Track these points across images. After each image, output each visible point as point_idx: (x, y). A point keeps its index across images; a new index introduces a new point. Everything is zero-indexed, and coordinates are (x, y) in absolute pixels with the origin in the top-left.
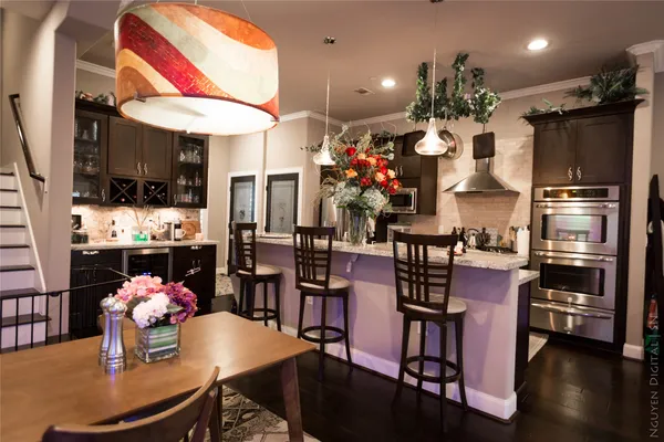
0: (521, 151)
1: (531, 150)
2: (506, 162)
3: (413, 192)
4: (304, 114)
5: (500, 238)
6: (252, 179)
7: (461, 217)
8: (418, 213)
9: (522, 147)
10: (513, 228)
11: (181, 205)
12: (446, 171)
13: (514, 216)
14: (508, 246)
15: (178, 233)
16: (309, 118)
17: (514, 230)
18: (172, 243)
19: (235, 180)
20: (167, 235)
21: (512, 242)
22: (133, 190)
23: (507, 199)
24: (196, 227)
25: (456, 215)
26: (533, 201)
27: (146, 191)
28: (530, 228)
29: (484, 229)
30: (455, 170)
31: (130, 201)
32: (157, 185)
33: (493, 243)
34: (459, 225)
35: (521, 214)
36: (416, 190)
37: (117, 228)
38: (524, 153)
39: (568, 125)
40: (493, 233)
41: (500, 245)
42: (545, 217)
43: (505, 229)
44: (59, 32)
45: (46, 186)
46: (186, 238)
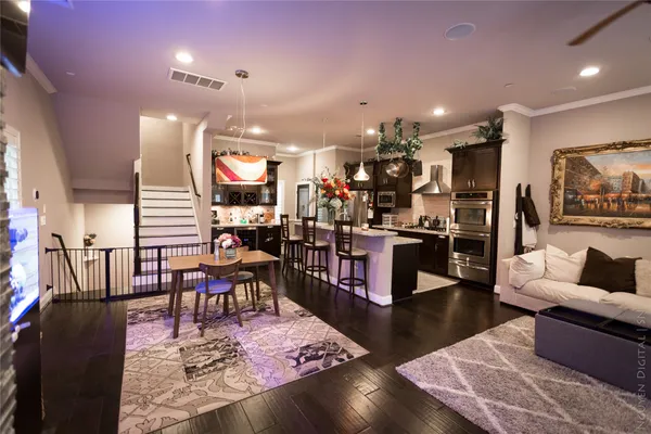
4: (333, 147)
6: (307, 186)
7: (425, 209)
8: (396, 206)
11: (264, 204)
15: (262, 220)
16: (337, 149)
18: (259, 225)
19: (300, 187)
20: (257, 220)
22: (240, 198)
24: (272, 216)
25: (422, 208)
27: (246, 198)
29: (437, 217)
31: (238, 203)
32: (251, 194)
34: (424, 214)
36: (394, 193)
37: (233, 217)
42: (456, 210)
44: (205, 132)
45: (201, 198)
46: (266, 221)
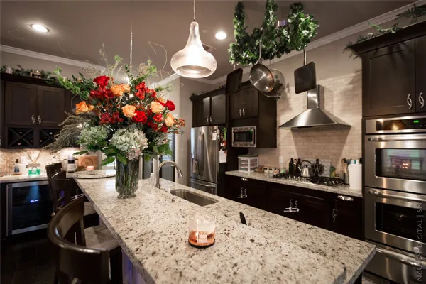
0: (351, 86)
1: (360, 84)
2: (335, 99)
3: (253, 129)
5: (333, 169)
7: (297, 149)
8: (258, 146)
9: (351, 83)
10: (345, 161)
12: (284, 110)
13: (346, 148)
14: (342, 177)
15: (70, 167)
16: (181, 78)
17: (347, 162)
21: (344, 174)
23: (338, 132)
24: (93, 161)
25: (293, 148)
26: (364, 134)
27: (44, 136)
28: (362, 161)
29: (318, 160)
30: (290, 109)
31: (28, 144)
33: (326, 173)
34: (295, 156)
35: (353, 147)
36: (255, 127)
37: (19, 165)
38: (354, 88)
39: (402, 47)
40: (326, 164)
41: (333, 175)
42: (379, 152)
43: (338, 160)
